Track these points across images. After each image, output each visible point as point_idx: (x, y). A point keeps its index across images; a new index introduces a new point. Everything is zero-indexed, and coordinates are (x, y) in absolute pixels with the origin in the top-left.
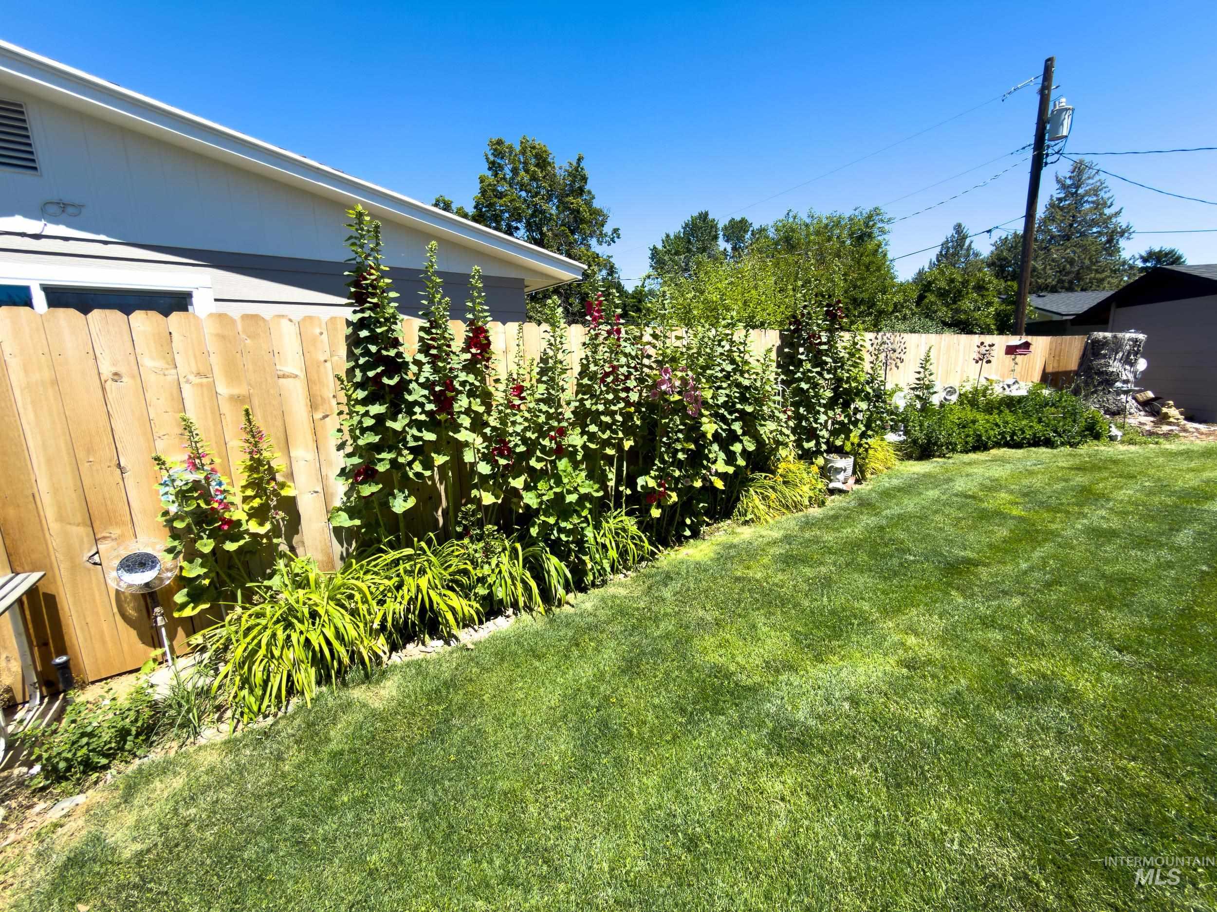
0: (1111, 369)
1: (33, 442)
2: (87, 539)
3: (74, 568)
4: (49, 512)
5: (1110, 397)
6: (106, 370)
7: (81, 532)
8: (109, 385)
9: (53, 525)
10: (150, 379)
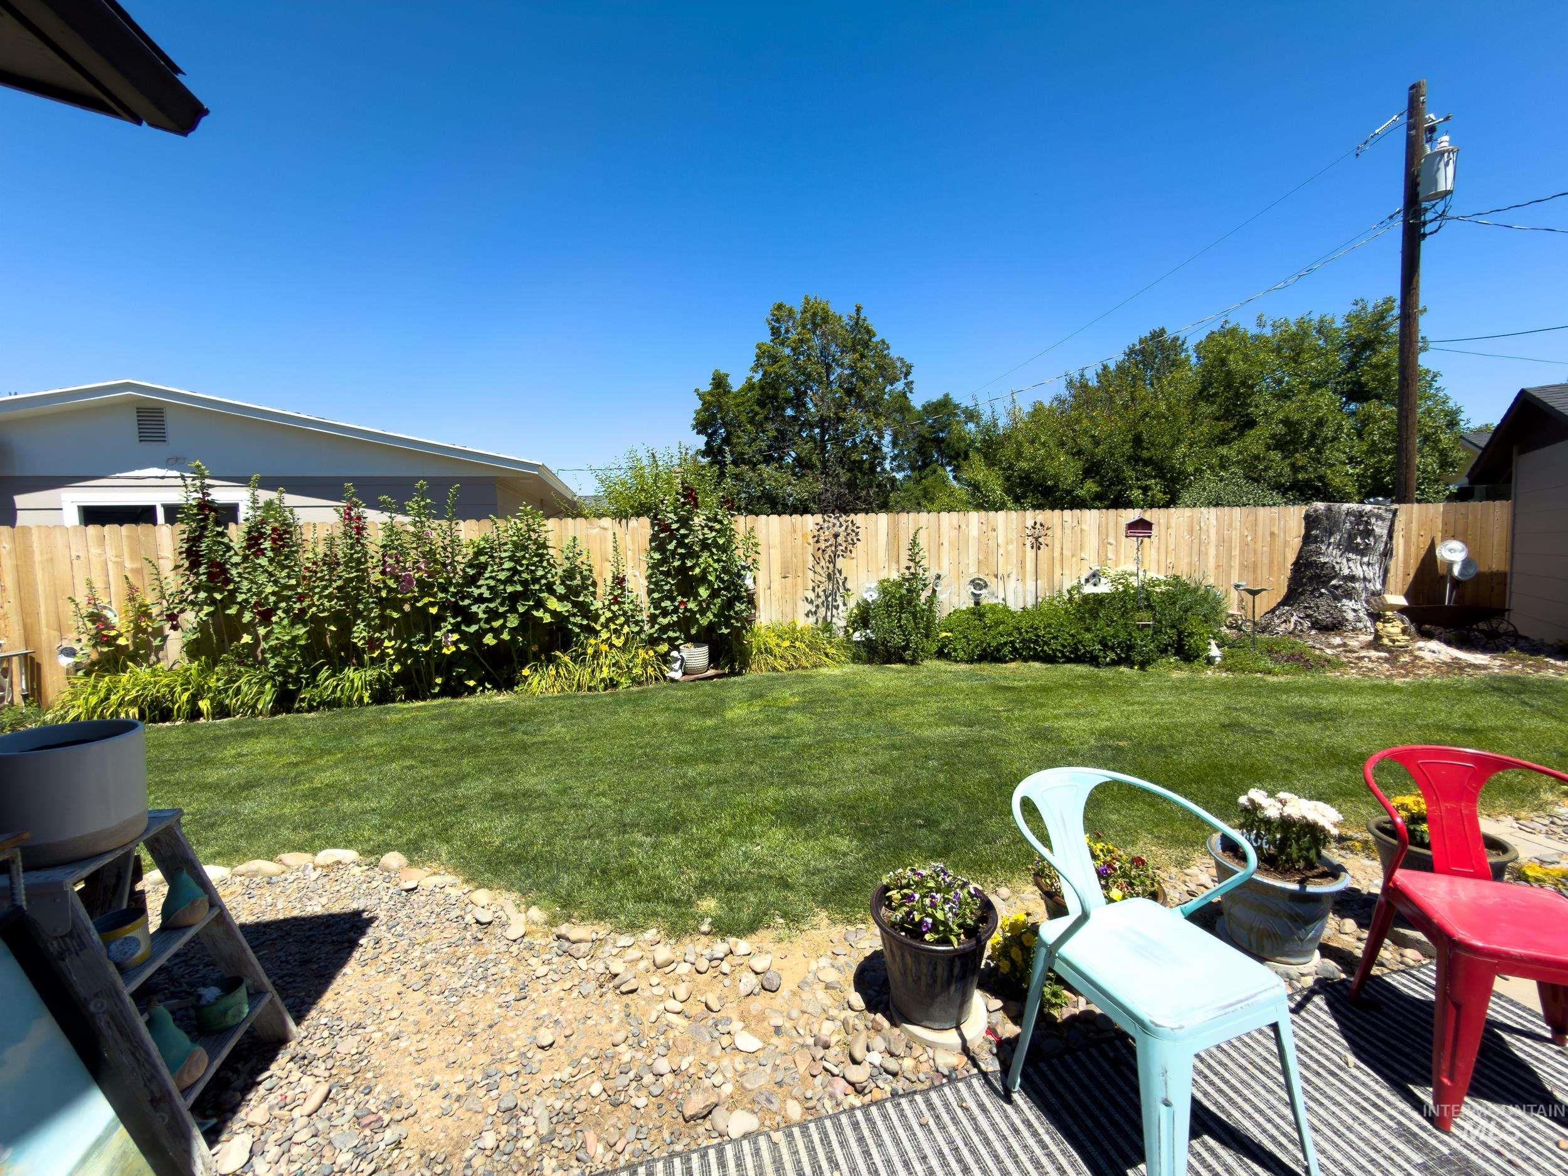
0: (1323, 559)
1: (40, 588)
2: (58, 639)
3: (50, 652)
4: (43, 622)
5: (1322, 602)
6: (74, 554)
7: (56, 634)
8: (75, 562)
9: (44, 630)
10: (94, 560)
